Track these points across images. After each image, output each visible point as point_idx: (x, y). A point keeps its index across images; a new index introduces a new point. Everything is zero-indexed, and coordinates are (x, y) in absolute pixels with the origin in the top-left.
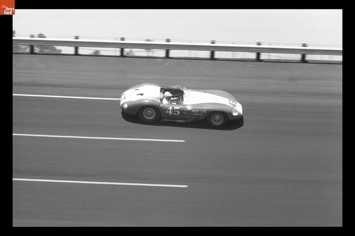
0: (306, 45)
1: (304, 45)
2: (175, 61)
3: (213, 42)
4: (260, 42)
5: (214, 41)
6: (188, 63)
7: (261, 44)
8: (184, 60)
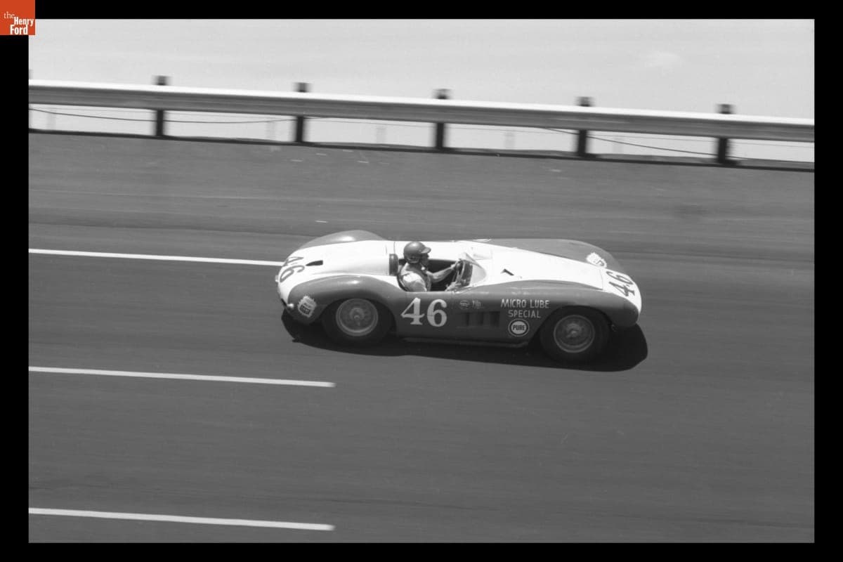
0: (731, 110)
1: (726, 110)
2: (320, 153)
3: (443, 93)
4: (587, 98)
5: (444, 90)
6: (364, 159)
7: (589, 103)
8: (351, 151)
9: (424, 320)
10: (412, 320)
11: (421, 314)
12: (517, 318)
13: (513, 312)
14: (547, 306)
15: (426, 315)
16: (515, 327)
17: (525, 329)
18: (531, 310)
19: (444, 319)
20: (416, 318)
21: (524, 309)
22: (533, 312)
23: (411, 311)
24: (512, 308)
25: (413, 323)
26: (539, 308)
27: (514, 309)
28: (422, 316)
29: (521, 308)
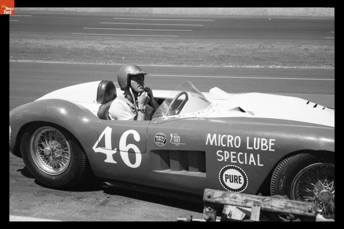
9: (117, 156)
10: (104, 156)
11: (113, 149)
12: (228, 164)
13: (223, 154)
14: (273, 147)
15: (118, 150)
16: (227, 177)
17: (242, 181)
18: (249, 152)
19: (139, 157)
20: (109, 153)
21: (238, 150)
22: (252, 156)
23: (102, 144)
24: (221, 148)
25: (106, 161)
26: (259, 151)
27: (224, 149)
28: (114, 152)
29: (234, 149)
